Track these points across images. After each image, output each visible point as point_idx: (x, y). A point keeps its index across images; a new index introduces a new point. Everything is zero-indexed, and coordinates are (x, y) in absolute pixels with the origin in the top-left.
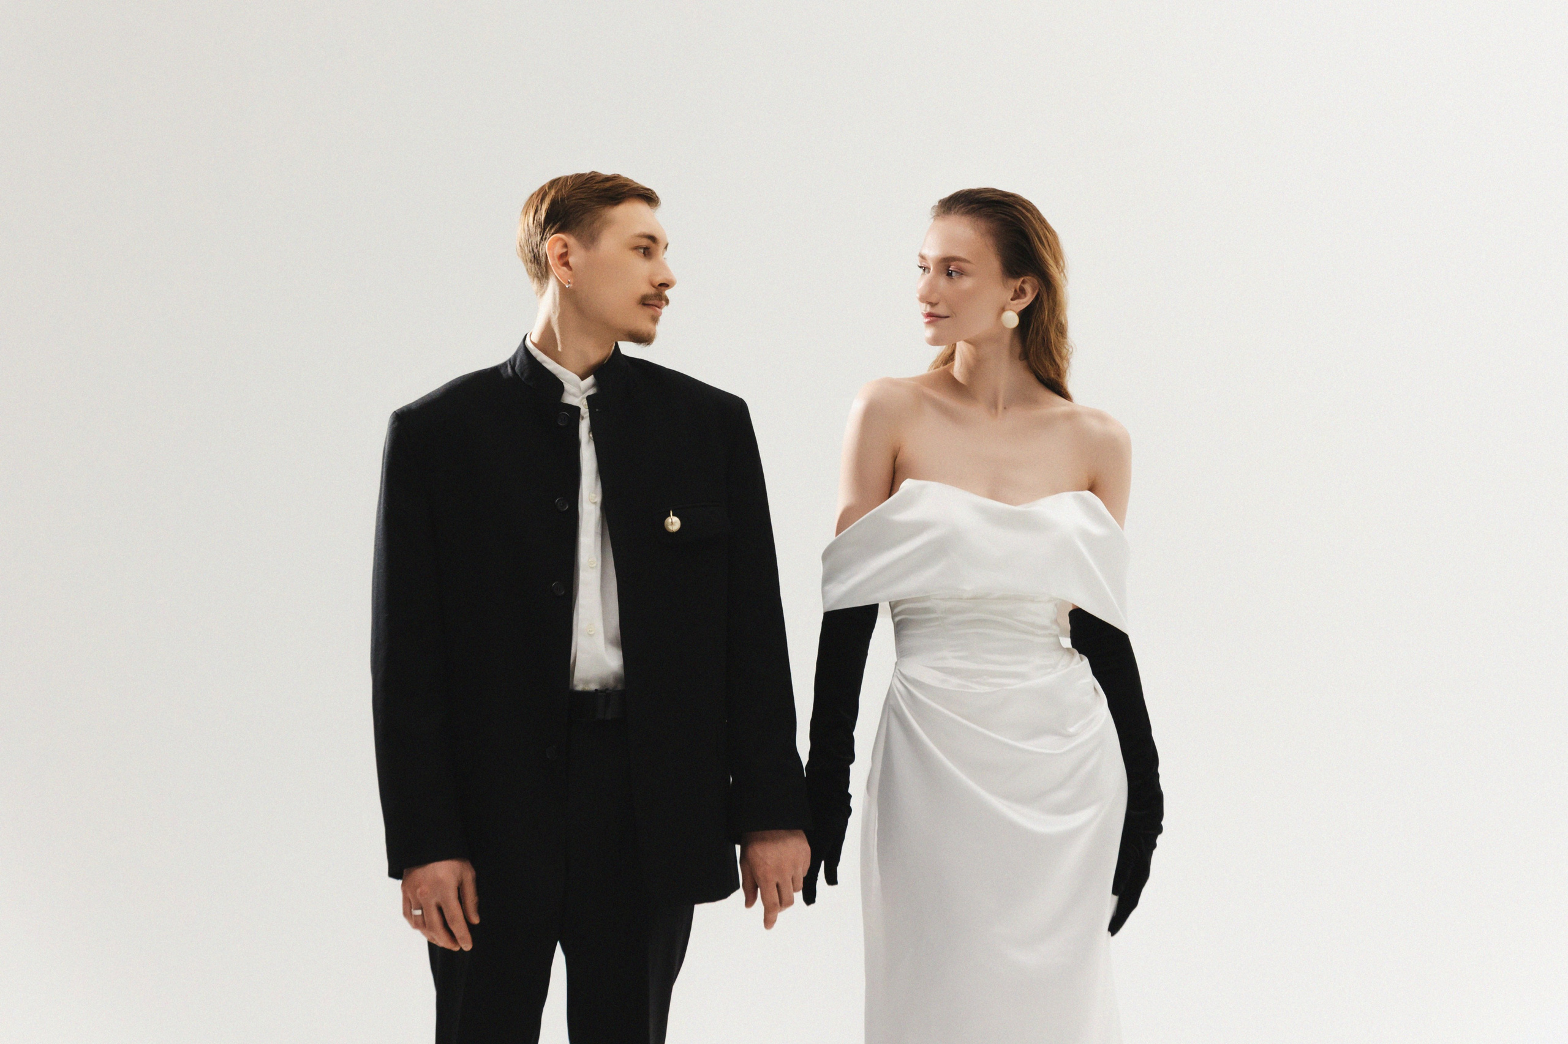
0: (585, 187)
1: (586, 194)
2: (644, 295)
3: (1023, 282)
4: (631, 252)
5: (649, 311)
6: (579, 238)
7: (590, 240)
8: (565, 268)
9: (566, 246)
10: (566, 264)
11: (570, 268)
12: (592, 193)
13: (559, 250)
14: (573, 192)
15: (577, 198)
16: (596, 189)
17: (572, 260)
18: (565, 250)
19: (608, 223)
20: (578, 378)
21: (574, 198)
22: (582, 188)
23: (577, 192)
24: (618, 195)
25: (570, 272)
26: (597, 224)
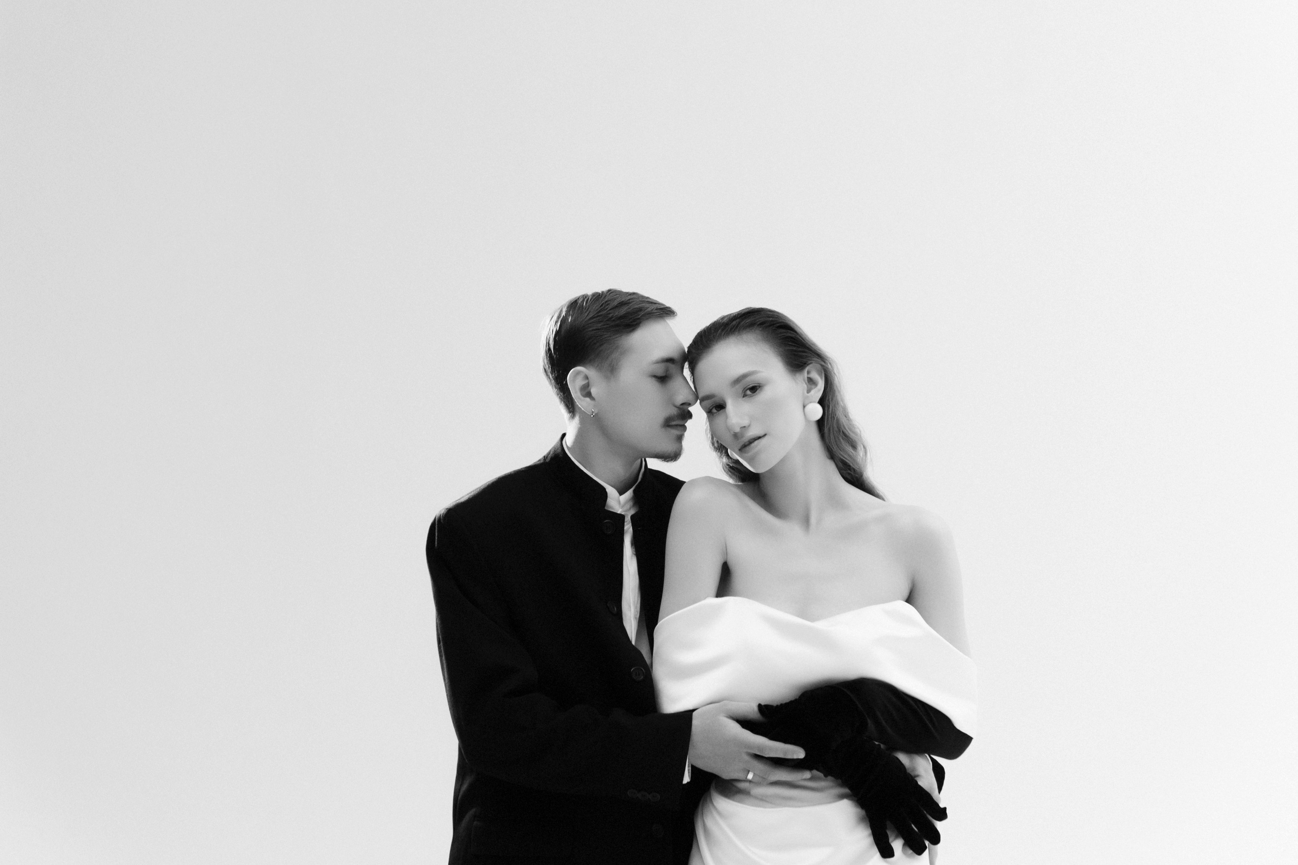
0: (601, 315)
1: (602, 323)
2: (667, 418)
3: (808, 373)
4: (650, 378)
5: (675, 432)
6: (599, 368)
7: (612, 370)
8: (588, 399)
9: (587, 377)
10: (588, 395)
11: (592, 398)
12: (608, 322)
13: (580, 382)
14: (589, 322)
15: (594, 328)
16: (612, 317)
17: (594, 391)
18: (586, 381)
19: (625, 352)
20: (617, 494)
21: (590, 329)
22: (598, 316)
23: (593, 322)
24: (634, 321)
25: (592, 402)
26: (615, 355)
